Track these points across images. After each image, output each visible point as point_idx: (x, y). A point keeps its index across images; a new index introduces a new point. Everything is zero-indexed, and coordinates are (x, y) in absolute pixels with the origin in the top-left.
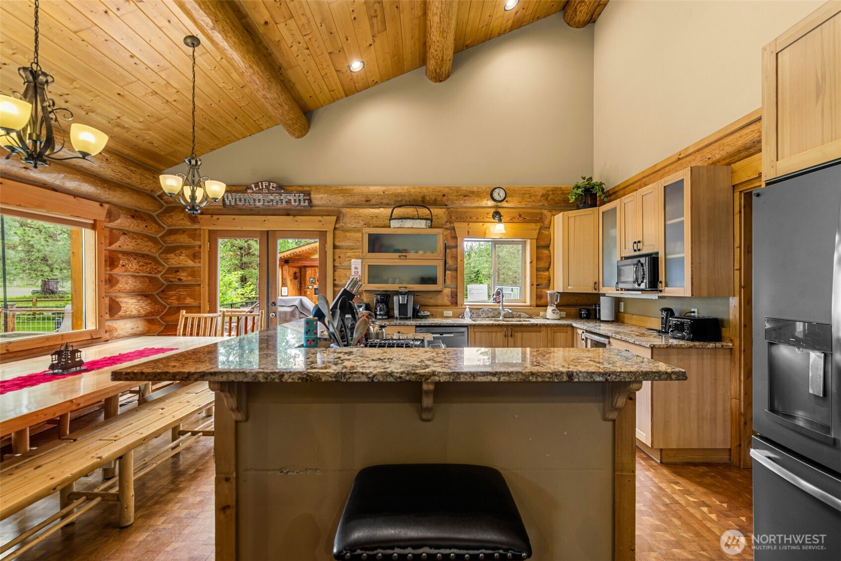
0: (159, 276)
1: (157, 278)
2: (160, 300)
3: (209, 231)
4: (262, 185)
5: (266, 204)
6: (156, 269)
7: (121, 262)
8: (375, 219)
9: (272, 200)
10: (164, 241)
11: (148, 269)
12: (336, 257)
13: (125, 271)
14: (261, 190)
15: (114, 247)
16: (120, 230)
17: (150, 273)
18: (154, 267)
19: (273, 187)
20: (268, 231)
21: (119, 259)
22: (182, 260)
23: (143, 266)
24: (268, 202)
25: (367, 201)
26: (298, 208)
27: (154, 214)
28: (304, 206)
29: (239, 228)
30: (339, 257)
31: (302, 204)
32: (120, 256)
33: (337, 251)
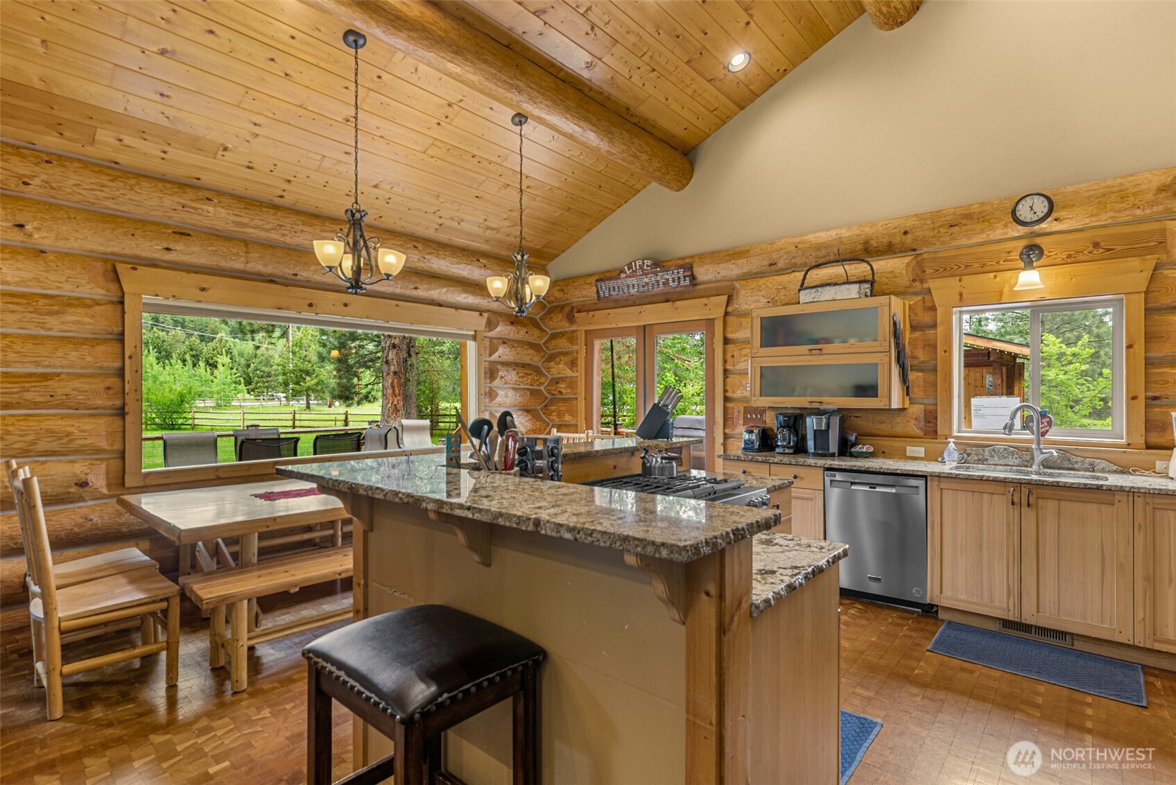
0: (542, 388)
1: (540, 391)
2: (543, 416)
3: (586, 331)
4: (636, 266)
5: (641, 289)
6: (537, 380)
7: (500, 373)
8: (783, 292)
9: (647, 284)
10: (547, 347)
11: (529, 381)
12: (729, 356)
13: (505, 383)
14: (633, 271)
15: (495, 357)
16: (499, 338)
17: (532, 385)
18: (536, 378)
19: (648, 266)
20: (645, 326)
21: (498, 370)
22: (560, 369)
23: (523, 377)
24: (643, 286)
25: (771, 265)
26: (678, 289)
27: (537, 318)
28: (685, 286)
29: (613, 326)
30: (733, 356)
31: (682, 283)
32: (499, 367)
33: (730, 347)
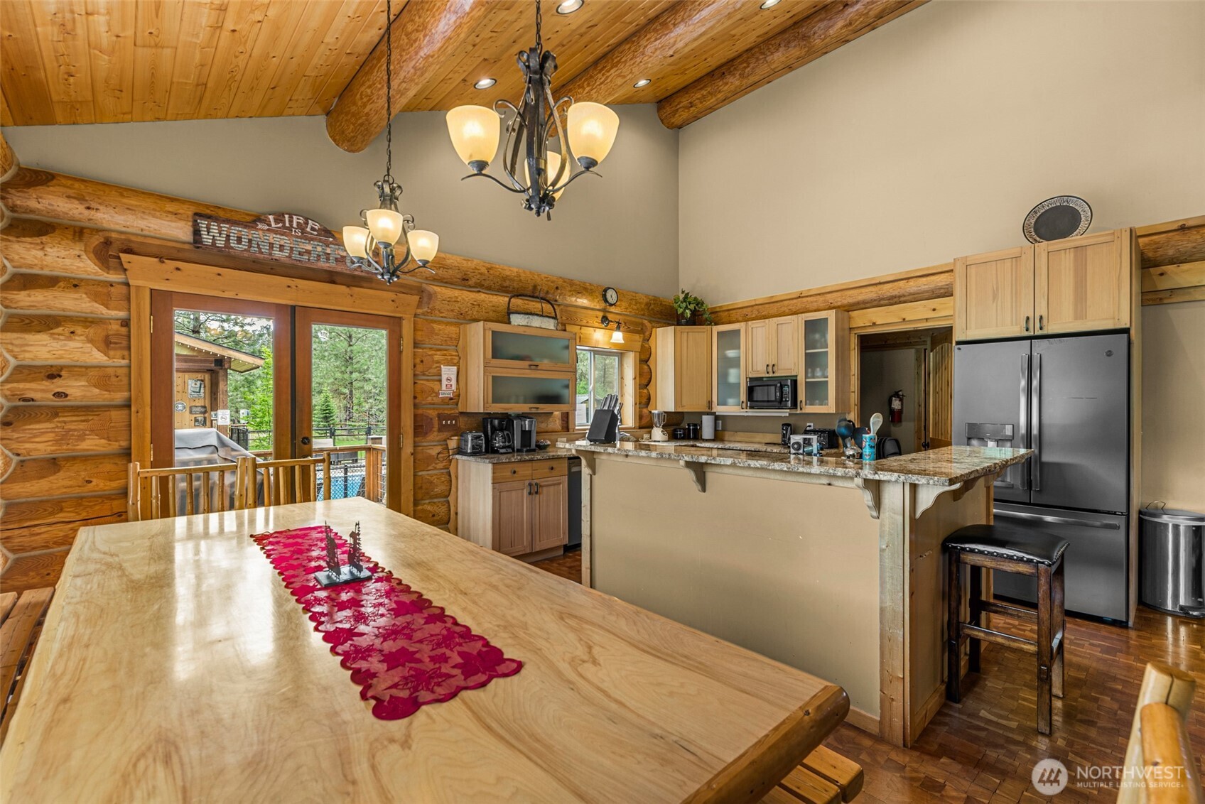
3: (153, 291)
4: (291, 221)
5: (296, 256)
9: (308, 252)
12: (418, 361)
19: (313, 229)
20: (293, 308)
22: (79, 349)
24: (300, 254)
25: (464, 279)
26: (356, 273)
29: (229, 294)
30: (422, 361)
33: (420, 350)
